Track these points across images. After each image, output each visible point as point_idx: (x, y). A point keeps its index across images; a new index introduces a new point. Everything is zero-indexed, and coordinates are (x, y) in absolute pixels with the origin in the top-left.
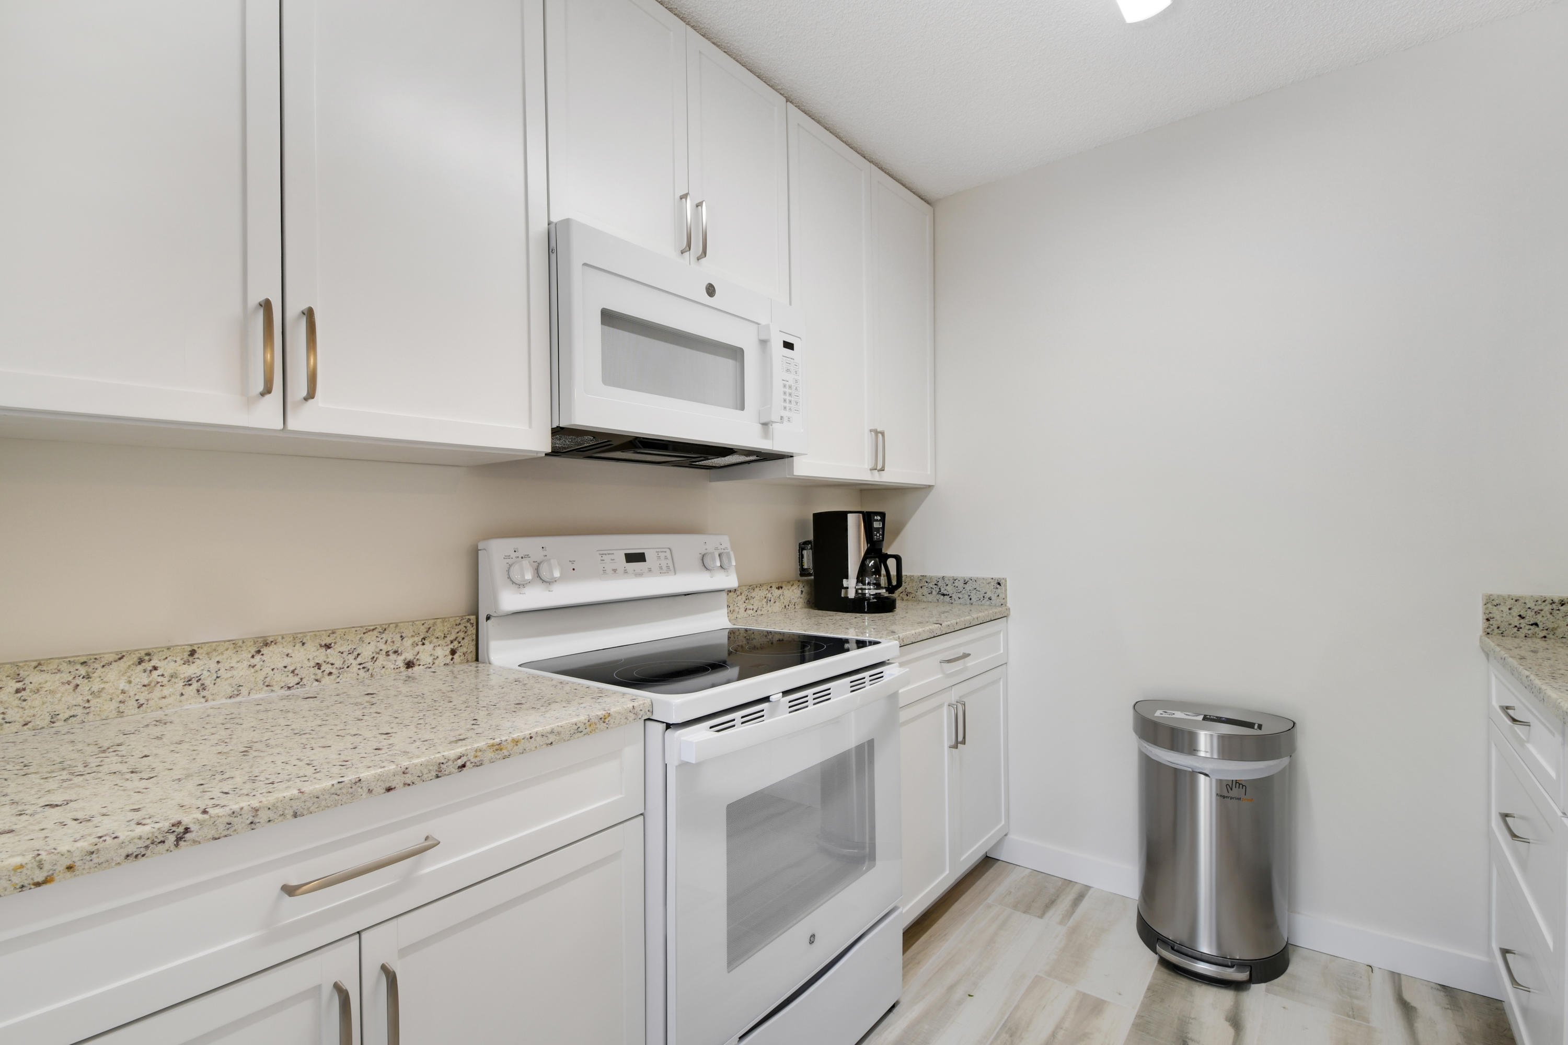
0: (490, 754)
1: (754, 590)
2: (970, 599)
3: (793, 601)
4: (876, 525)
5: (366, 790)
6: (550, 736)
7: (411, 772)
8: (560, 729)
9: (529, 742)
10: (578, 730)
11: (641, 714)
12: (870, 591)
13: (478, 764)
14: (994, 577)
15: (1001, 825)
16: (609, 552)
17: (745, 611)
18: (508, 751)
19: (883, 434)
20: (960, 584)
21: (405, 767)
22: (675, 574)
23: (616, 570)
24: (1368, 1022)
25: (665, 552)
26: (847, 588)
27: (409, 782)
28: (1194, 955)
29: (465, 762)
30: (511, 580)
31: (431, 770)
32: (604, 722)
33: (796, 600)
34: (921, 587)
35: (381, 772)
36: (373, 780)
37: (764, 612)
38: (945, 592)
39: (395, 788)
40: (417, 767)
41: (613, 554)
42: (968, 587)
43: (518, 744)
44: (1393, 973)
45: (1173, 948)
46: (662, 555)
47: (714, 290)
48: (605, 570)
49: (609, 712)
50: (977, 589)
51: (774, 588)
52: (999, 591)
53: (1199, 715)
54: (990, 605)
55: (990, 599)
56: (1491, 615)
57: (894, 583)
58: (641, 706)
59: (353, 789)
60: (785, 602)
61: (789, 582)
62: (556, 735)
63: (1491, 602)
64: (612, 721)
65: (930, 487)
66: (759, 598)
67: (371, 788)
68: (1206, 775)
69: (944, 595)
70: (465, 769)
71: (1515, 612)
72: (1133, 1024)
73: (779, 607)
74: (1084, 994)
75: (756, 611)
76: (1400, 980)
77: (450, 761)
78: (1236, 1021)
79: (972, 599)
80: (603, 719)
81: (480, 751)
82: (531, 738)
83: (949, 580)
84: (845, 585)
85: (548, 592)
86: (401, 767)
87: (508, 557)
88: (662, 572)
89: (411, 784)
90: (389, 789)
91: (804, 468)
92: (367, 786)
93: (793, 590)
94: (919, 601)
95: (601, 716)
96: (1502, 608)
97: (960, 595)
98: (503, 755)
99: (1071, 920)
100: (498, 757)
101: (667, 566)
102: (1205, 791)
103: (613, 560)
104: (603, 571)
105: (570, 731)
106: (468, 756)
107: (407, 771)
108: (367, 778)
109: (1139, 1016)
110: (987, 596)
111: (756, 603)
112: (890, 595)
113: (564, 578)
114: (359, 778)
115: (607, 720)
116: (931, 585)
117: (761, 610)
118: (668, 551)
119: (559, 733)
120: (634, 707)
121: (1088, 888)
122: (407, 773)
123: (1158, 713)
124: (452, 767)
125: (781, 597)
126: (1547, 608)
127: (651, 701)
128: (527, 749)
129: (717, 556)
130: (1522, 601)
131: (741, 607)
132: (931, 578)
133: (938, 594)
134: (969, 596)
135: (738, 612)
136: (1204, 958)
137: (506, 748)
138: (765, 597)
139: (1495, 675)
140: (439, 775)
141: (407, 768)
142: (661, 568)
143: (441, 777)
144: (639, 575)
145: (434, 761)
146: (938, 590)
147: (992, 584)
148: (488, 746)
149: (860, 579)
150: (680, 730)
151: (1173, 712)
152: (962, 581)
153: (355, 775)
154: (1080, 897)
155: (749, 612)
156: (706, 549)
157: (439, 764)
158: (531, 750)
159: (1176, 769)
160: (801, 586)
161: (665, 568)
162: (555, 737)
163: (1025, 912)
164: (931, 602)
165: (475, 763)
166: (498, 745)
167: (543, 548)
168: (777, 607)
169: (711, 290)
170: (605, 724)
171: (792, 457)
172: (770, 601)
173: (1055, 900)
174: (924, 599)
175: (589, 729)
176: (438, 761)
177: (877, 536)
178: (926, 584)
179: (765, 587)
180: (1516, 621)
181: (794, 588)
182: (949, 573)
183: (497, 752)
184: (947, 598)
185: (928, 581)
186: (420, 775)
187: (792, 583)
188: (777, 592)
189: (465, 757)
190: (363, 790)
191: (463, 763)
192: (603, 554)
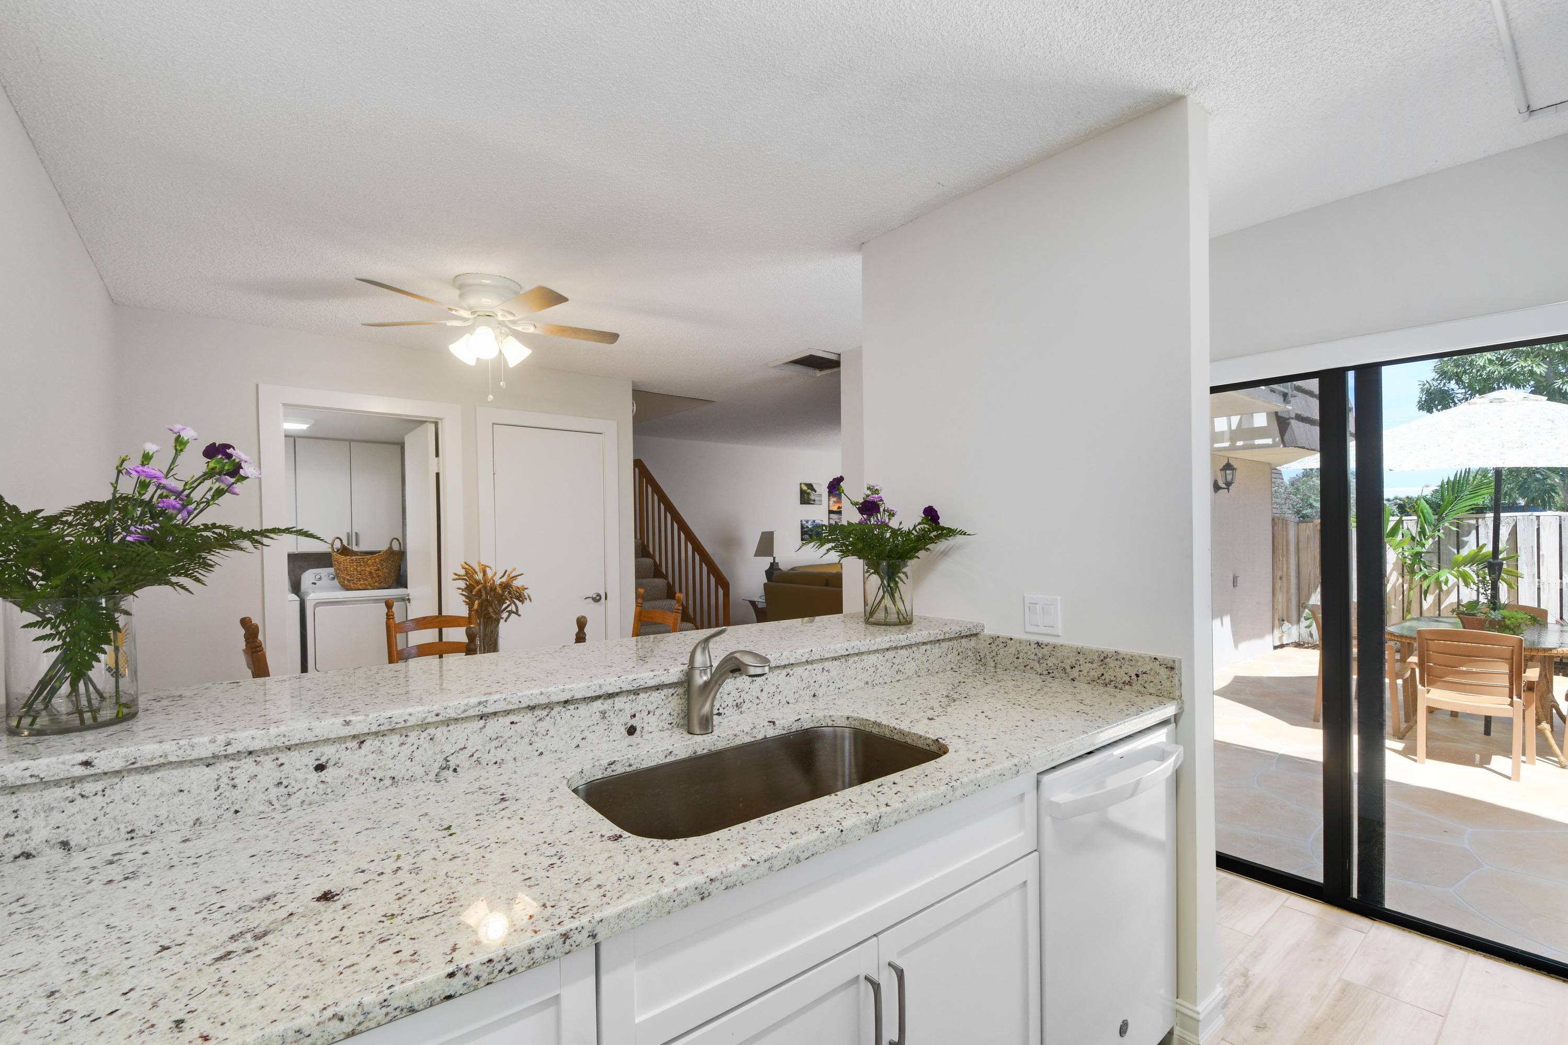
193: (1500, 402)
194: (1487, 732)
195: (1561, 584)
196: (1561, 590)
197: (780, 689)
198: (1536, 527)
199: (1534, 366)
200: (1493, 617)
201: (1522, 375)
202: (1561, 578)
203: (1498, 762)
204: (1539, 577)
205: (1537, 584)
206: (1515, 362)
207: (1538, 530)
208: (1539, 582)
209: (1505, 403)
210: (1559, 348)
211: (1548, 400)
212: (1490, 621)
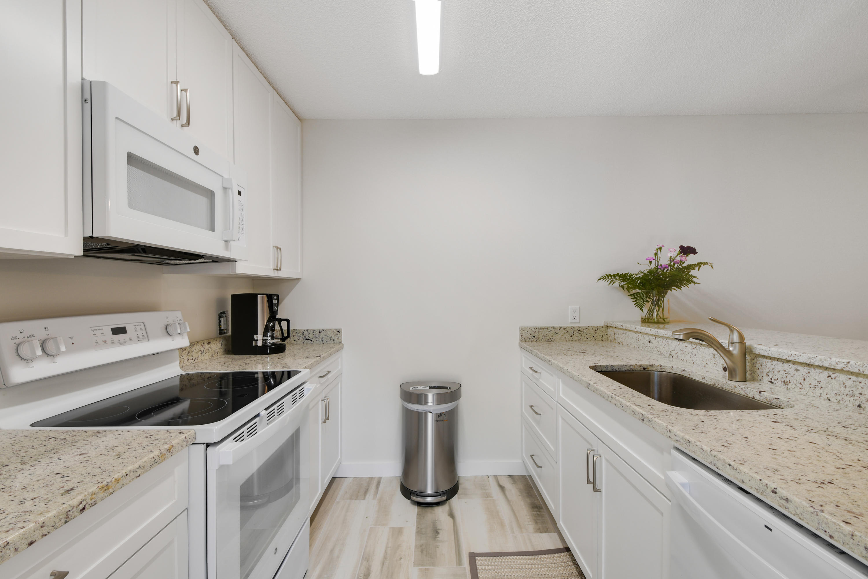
0: (101, 495)
1: (193, 346)
2: (323, 341)
3: (217, 351)
4: (275, 302)
5: (12, 549)
6: (138, 470)
7: (47, 525)
8: (144, 464)
9: (126, 478)
10: (155, 462)
11: (190, 441)
12: (269, 341)
13: (93, 504)
14: (336, 328)
15: (339, 459)
16: (99, 328)
17: (188, 361)
18: (113, 489)
19: (280, 249)
20: (317, 333)
21: (42, 522)
22: (149, 341)
23: (106, 341)
24: (492, 497)
25: (140, 325)
26: (257, 340)
27: (45, 533)
28: (425, 495)
29: (85, 505)
30: (20, 357)
31: (61, 519)
32: (170, 452)
33: (218, 350)
34: (294, 336)
35: (24, 531)
36: (18, 540)
37: (199, 360)
38: (308, 338)
39: (35, 541)
40: (51, 520)
41: (102, 329)
42: (321, 334)
43: (119, 482)
44: (495, 476)
45: (417, 495)
46: (138, 327)
47: (198, 151)
48: (97, 342)
49: (172, 444)
50: (327, 335)
51: (205, 343)
52: (338, 335)
53: (427, 387)
54: (333, 344)
55: (334, 340)
56: (522, 334)
57: (285, 335)
58: (190, 436)
59: (3, 553)
60: (212, 352)
61: (214, 339)
62: (142, 469)
63: (522, 329)
64: (174, 450)
65: (298, 279)
66: (196, 351)
67: (16, 547)
68: (431, 412)
69: (307, 340)
70: (84, 511)
71: (529, 333)
72: (416, 533)
73: (209, 356)
74: (393, 528)
75: (195, 360)
76: (497, 477)
77: (74, 508)
78: (452, 515)
79: (324, 341)
80: (169, 450)
81: (95, 494)
82: (127, 475)
83: (310, 331)
84: (255, 339)
85: (53, 363)
86: (39, 523)
87: (15, 338)
88: (139, 340)
89: (47, 534)
90: (31, 544)
91: (241, 269)
92: (14, 547)
93: (217, 344)
94: (292, 344)
95: (168, 448)
96: (525, 331)
97: (317, 339)
98: (109, 493)
99: (378, 496)
100: (107, 495)
101: (142, 336)
102: (430, 419)
103: (103, 334)
104: (96, 342)
105: (150, 464)
106: (87, 500)
107: (44, 524)
108: (13, 540)
109: (417, 528)
110: (332, 339)
111: (195, 355)
112: (283, 342)
113: (68, 351)
114: (6, 542)
115: (171, 450)
116: (299, 334)
117: (198, 359)
118: (142, 324)
119: (144, 467)
120: (185, 437)
121: (380, 478)
122: (44, 526)
123: (411, 388)
124: (76, 512)
125: (210, 349)
126: (537, 331)
127: (195, 431)
128: (124, 484)
129: (177, 325)
130: (531, 329)
131: (185, 358)
132: (300, 331)
133: (304, 339)
134: (322, 339)
135: (184, 362)
136: (429, 495)
137: (111, 487)
138: (200, 350)
139: (524, 357)
140: (67, 521)
141: (44, 523)
142: (138, 337)
143: (68, 522)
144: (123, 343)
145: (63, 511)
146: (304, 337)
147: (335, 332)
148: (100, 489)
149: (265, 335)
150: (218, 446)
151: (417, 387)
152: (318, 331)
153: (2, 541)
154: (379, 483)
155: (190, 361)
156: (168, 321)
157: (67, 512)
158: (127, 484)
159: (419, 412)
160: (221, 341)
161: (141, 337)
162: (141, 470)
163: (356, 500)
164: (299, 344)
165: (92, 504)
166: (106, 486)
167: (45, 328)
168: (207, 356)
169: (196, 151)
170: (170, 454)
171: (236, 261)
172: (203, 352)
173: (368, 488)
174: (295, 342)
175: (161, 459)
176: (66, 510)
177: (275, 308)
178: (297, 334)
179: (200, 344)
180: (529, 336)
181: (217, 342)
182: (310, 327)
183: (105, 492)
184: (309, 341)
185: (298, 332)
186: (54, 524)
187: (216, 339)
188: (207, 346)
189: (84, 502)
190: (11, 551)
191: (83, 507)
192: (94, 330)
197: (822, 385)
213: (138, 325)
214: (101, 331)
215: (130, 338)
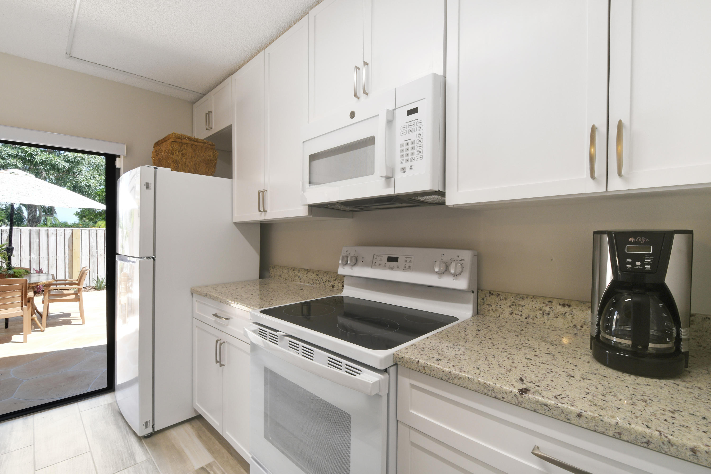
193: (15, 174)
194: (7, 326)
195: (30, 258)
196: (30, 261)
198: (20, 234)
199: (17, 163)
200: (10, 273)
201: (12, 166)
202: (30, 256)
203: (15, 338)
204: (21, 256)
205: (20, 259)
206: (9, 159)
207: (21, 235)
208: (21, 258)
209: (17, 175)
210: (28, 158)
211: (35, 177)
212: (8, 275)
213: (409, 258)
214: (381, 257)
215: (398, 266)
